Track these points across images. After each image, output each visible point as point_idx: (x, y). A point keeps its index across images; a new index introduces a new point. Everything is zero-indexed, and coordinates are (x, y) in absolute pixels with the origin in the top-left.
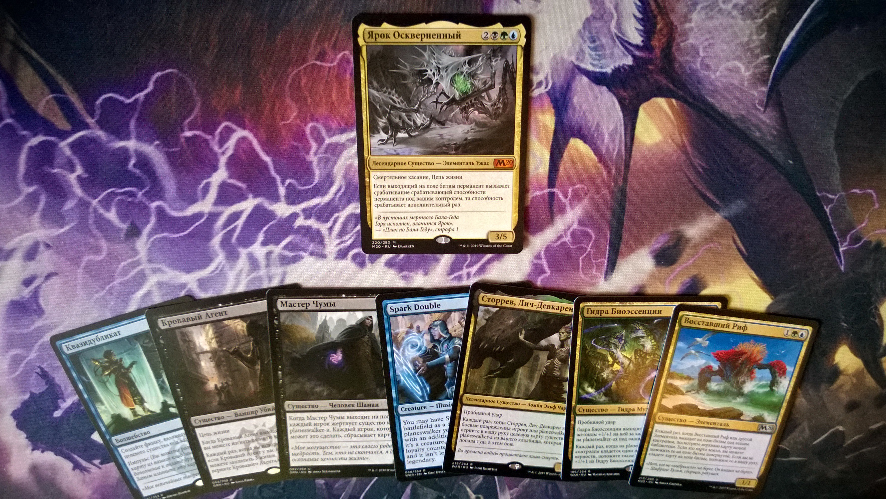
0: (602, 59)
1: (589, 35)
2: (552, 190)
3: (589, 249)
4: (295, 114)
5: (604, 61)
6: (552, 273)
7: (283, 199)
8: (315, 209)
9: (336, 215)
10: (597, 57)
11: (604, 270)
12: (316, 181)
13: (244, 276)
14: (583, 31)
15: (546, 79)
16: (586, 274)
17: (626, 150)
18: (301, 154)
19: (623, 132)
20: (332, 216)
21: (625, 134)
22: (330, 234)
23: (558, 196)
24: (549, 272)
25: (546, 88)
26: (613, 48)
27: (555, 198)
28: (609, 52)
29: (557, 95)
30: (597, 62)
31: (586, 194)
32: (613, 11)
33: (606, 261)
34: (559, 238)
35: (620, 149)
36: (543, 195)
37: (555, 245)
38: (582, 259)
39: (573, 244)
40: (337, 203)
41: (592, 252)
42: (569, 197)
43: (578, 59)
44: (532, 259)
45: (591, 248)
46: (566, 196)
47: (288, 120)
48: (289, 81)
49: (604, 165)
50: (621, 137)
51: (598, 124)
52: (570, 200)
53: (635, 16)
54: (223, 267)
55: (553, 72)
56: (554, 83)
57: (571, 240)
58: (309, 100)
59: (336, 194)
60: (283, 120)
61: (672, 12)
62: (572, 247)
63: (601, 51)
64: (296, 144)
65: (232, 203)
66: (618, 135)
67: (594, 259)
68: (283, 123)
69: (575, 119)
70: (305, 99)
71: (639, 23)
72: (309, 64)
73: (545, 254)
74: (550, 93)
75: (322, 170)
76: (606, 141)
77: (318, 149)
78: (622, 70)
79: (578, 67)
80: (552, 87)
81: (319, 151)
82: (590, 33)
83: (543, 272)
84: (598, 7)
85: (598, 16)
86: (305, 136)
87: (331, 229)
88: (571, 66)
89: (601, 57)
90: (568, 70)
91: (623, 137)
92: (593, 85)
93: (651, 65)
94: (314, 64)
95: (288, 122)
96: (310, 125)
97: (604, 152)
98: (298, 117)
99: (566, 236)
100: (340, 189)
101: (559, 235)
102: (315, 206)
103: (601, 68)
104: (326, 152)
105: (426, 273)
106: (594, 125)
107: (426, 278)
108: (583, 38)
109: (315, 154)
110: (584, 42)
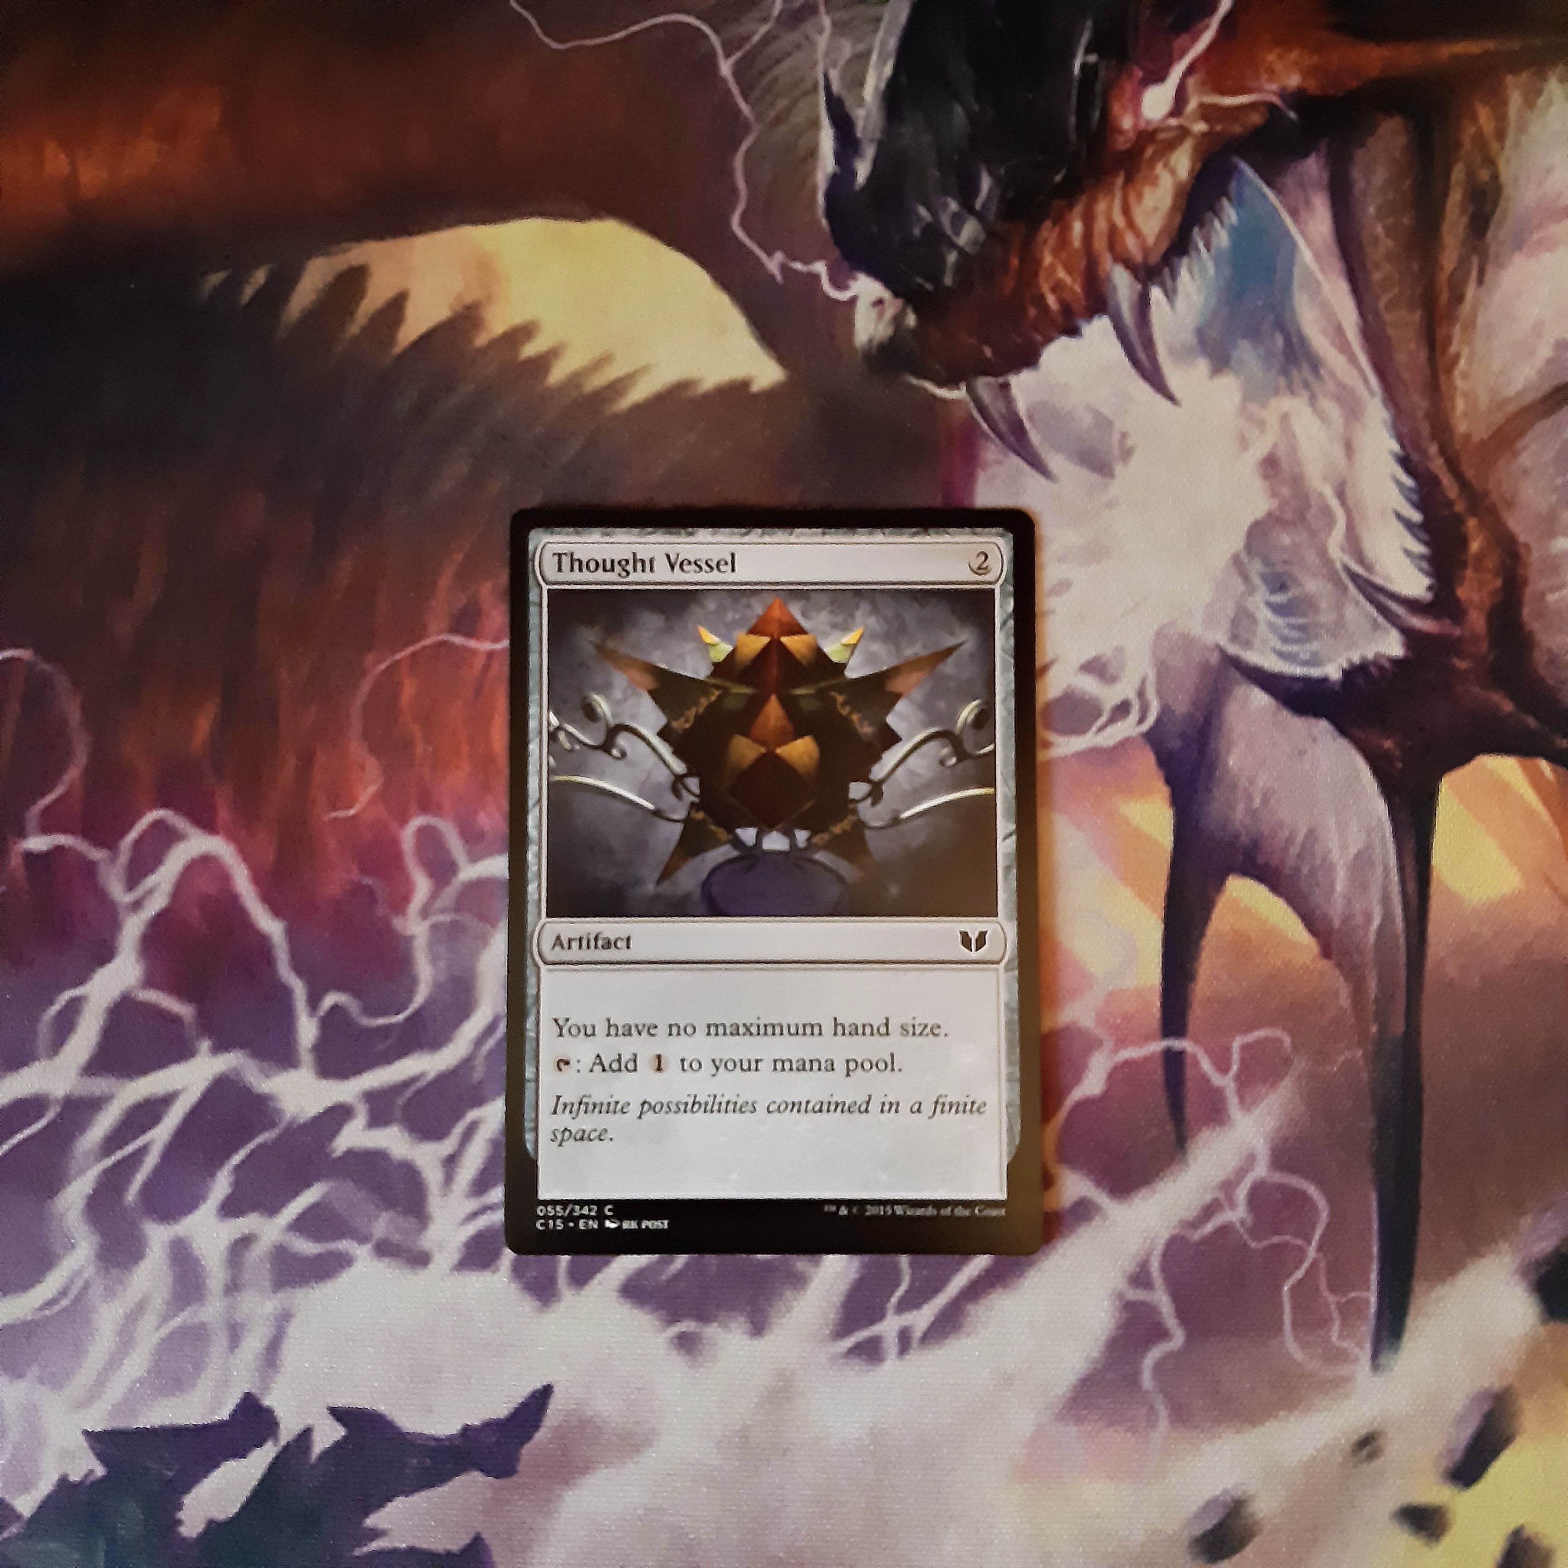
0: (1307, 640)
1: (1267, 570)
2: (1177, 1044)
3: (1312, 1252)
4: (372, 789)
5: (1315, 646)
6: (1190, 1338)
7: (306, 1057)
8: (409, 1093)
9: (472, 1115)
10: (1295, 634)
11: (1367, 1328)
12: (419, 1000)
13: (149, 1320)
14: (1244, 557)
15: (1141, 694)
16: (1304, 1345)
17: (1407, 919)
18: (380, 911)
19: (1393, 861)
20: (459, 1116)
21: (1401, 869)
22: (449, 1179)
23: (1196, 1064)
24: (1178, 1338)
25: (1141, 721)
26: (1339, 608)
27: (1189, 1073)
28: (1327, 617)
29: (1175, 744)
30: (1295, 648)
31: (1287, 1062)
32: (1334, 503)
33: (1373, 1299)
34: (1210, 1210)
35: (1387, 916)
36: (1146, 1059)
37: (1197, 1235)
38: (1293, 1289)
39: (1256, 1231)
40: (478, 1074)
41: (1322, 1265)
42: (1235, 1068)
43: (1234, 638)
44: (1121, 1284)
45: (1320, 1249)
46: (1223, 1067)
47: (351, 807)
48: (365, 688)
49: (1339, 965)
50: (1387, 876)
51: (1312, 835)
52: (1238, 1078)
53: (1399, 516)
54: (86, 1287)
55: (1160, 676)
56: (1165, 711)
57: (1249, 1221)
58: (420, 749)
59: (479, 1042)
60: (335, 808)
61: (1510, 504)
62: (1254, 1245)
63: (1303, 614)
64: (368, 881)
65: (143, 1070)
66: (1379, 870)
67: (1333, 1289)
68: (334, 814)
69: (1239, 814)
70: (407, 744)
71: (1415, 535)
72: (427, 642)
73: (1164, 1269)
74: (1153, 738)
75: (442, 964)
76: (1339, 888)
77: (434, 895)
78: (1373, 670)
79: (1235, 663)
80: (1158, 721)
81: (439, 904)
82: (1266, 562)
83: (1160, 1333)
84: (1285, 492)
85: (1288, 515)
86: (396, 854)
87: (451, 1162)
88: (1214, 659)
89: (1306, 633)
90: (1205, 668)
91: (1395, 877)
92: (1286, 715)
93: (1460, 656)
94: (443, 644)
95: (352, 812)
96: (417, 822)
97: (1337, 923)
98: (382, 796)
99: (1232, 1205)
100: (490, 1029)
101: (1208, 1198)
102: (406, 1084)
103: (1306, 663)
104: (459, 906)
105: (758, 1328)
106: (1300, 839)
107: (759, 1345)
108: (1246, 578)
109: (425, 913)
110: (1251, 590)
